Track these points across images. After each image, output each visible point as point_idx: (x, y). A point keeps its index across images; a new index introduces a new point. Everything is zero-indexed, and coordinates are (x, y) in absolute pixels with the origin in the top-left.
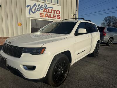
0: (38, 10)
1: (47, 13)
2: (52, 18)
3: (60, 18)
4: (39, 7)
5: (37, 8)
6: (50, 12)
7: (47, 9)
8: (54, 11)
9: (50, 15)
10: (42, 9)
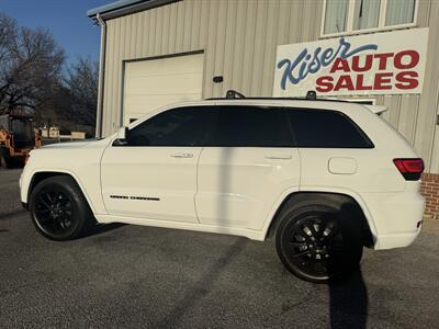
1: (348, 73)
2: (370, 88)
3: (414, 84)
4: (316, 57)
5: (309, 62)
6: (362, 64)
8: (383, 58)
9: (360, 78)
10: (326, 61)
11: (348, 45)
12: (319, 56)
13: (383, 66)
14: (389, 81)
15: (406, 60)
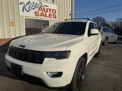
0: (33, 8)
1: (42, 12)
2: (48, 17)
3: (56, 18)
4: (33, 5)
5: (31, 6)
6: (46, 10)
7: (43, 8)
8: (50, 10)
9: (46, 14)
10: (37, 7)
11: (42, 4)
12: (34, 4)
13: (50, 12)
14: (51, 16)
15: (54, 11)
